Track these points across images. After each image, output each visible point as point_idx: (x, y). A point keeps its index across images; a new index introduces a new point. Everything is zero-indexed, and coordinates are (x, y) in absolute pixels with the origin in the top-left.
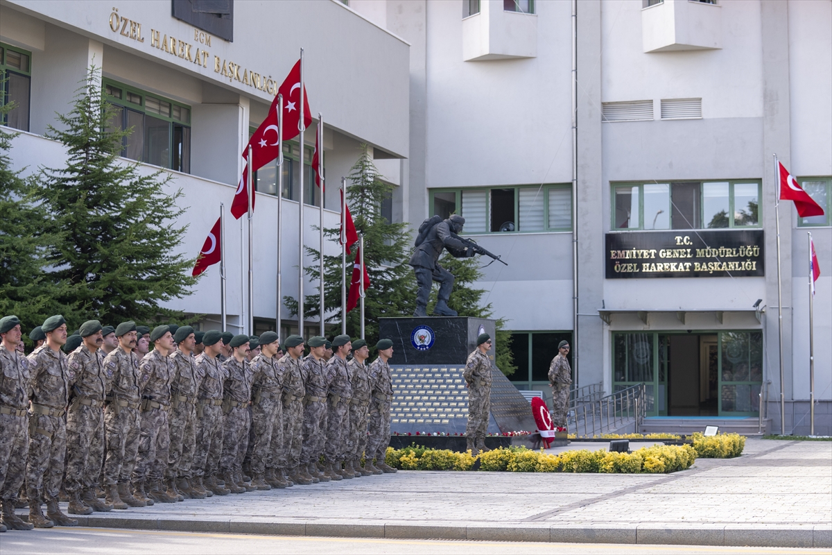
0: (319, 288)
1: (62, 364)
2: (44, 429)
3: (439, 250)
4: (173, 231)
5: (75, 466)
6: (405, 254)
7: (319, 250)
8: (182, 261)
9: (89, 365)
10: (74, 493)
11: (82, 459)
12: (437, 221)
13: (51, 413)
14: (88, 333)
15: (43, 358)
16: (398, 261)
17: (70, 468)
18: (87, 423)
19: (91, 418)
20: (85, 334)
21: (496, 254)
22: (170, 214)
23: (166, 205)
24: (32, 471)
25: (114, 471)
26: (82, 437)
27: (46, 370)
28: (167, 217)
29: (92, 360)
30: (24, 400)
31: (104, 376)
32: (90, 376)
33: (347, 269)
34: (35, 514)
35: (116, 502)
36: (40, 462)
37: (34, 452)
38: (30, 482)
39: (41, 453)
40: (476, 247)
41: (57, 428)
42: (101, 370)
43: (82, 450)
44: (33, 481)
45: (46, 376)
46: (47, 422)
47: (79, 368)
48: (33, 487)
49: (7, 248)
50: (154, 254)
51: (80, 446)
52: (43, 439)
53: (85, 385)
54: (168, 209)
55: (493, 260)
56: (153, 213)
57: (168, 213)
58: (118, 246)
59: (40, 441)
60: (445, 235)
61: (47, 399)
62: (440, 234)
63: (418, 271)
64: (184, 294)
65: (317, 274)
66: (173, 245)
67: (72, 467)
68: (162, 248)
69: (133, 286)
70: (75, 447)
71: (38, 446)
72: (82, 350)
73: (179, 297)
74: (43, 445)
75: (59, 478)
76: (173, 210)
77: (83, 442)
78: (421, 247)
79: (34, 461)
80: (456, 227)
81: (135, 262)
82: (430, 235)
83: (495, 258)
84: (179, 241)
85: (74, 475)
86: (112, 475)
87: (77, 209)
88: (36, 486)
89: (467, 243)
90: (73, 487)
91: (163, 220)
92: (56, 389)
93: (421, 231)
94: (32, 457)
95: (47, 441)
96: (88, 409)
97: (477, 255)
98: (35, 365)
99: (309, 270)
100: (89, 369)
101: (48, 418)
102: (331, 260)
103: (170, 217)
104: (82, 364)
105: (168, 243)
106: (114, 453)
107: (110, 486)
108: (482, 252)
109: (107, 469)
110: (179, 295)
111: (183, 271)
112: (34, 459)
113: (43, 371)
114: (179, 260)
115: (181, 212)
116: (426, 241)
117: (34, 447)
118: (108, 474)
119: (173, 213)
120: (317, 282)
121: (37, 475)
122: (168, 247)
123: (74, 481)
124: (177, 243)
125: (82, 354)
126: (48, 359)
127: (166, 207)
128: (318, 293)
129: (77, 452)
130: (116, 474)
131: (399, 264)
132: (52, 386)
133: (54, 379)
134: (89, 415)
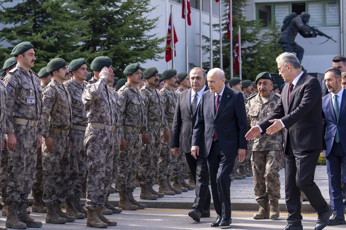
0: (209, 58)
1: (139, 97)
2: (129, 143)
3: (296, 33)
4: (149, 20)
5: (145, 167)
6: (259, 38)
7: (209, 37)
8: (156, 38)
9: (153, 97)
10: (144, 185)
11: (149, 162)
12: (294, 16)
13: (134, 132)
14: (149, 76)
15: (127, 92)
16: (255, 42)
17: (141, 169)
18: (152, 137)
19: (154, 134)
20: (147, 77)
21: (330, 36)
22: (147, 10)
23: (145, 4)
24: (121, 172)
25: (165, 170)
26: (149, 147)
27: (131, 101)
28: (145, 11)
29: (154, 93)
30: (118, 121)
31: (162, 104)
32: (154, 104)
33: (223, 47)
34: (123, 201)
35: (167, 191)
36: (127, 165)
37: (123, 159)
38: (120, 179)
39: (127, 159)
40: (318, 31)
41: (137, 141)
42: (160, 100)
43: (149, 156)
44: (122, 179)
45: (131, 105)
46: (131, 138)
47: (146, 99)
48: (122, 182)
49: (59, 28)
50: (139, 34)
51: (148, 153)
52: (128, 149)
53: (150, 112)
54: (146, 7)
55: (327, 39)
56: (137, 9)
57: (146, 9)
58: (121, 28)
59: (127, 151)
60: (301, 24)
61: (131, 121)
62: (297, 24)
63: (284, 45)
64: (159, 58)
65: (209, 50)
66: (151, 28)
67: (143, 168)
68: (144, 30)
69: (129, 53)
70: (144, 154)
71: (126, 154)
72: (146, 88)
73: (156, 60)
74: (129, 154)
75: (134, 175)
76: (149, 7)
77: (149, 151)
78: (286, 31)
79: (122, 165)
80: (306, 19)
81: (127, 39)
82: (290, 25)
83: (329, 38)
84: (155, 26)
85: (144, 173)
86: (164, 173)
87: (95, 6)
88: (124, 182)
89: (312, 29)
90: (143, 181)
91: (143, 14)
92: (137, 114)
93: (284, 22)
94: (121, 162)
95: (131, 151)
96: (152, 128)
97: (318, 36)
98: (123, 98)
99: (204, 47)
100: (153, 100)
101: (132, 135)
102: (216, 42)
103: (147, 12)
104: (148, 96)
105: (148, 27)
106: (165, 158)
107: (162, 180)
108: (321, 34)
109: (160, 169)
110: (156, 59)
111: (159, 44)
112: (123, 163)
113: (128, 101)
114: (155, 37)
115: (154, 8)
116: (288, 28)
117: (123, 155)
118: (161, 172)
119: (149, 9)
120: (208, 55)
121: (125, 174)
122: (147, 29)
123: (144, 177)
124: (153, 28)
125: (146, 90)
126: (130, 93)
127: (145, 5)
128: (209, 61)
129: (145, 158)
130: (166, 171)
131: (255, 44)
132: (135, 112)
133: (136, 106)
134: (153, 132)
